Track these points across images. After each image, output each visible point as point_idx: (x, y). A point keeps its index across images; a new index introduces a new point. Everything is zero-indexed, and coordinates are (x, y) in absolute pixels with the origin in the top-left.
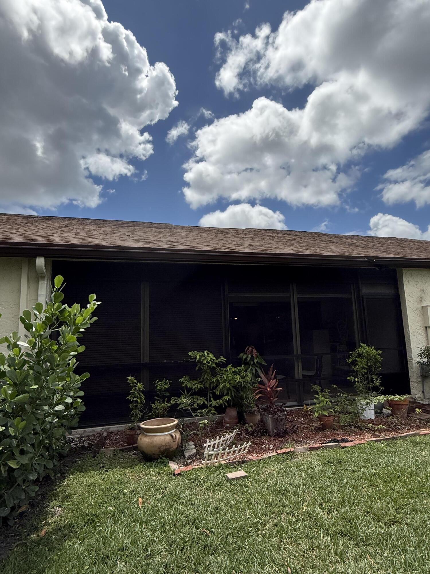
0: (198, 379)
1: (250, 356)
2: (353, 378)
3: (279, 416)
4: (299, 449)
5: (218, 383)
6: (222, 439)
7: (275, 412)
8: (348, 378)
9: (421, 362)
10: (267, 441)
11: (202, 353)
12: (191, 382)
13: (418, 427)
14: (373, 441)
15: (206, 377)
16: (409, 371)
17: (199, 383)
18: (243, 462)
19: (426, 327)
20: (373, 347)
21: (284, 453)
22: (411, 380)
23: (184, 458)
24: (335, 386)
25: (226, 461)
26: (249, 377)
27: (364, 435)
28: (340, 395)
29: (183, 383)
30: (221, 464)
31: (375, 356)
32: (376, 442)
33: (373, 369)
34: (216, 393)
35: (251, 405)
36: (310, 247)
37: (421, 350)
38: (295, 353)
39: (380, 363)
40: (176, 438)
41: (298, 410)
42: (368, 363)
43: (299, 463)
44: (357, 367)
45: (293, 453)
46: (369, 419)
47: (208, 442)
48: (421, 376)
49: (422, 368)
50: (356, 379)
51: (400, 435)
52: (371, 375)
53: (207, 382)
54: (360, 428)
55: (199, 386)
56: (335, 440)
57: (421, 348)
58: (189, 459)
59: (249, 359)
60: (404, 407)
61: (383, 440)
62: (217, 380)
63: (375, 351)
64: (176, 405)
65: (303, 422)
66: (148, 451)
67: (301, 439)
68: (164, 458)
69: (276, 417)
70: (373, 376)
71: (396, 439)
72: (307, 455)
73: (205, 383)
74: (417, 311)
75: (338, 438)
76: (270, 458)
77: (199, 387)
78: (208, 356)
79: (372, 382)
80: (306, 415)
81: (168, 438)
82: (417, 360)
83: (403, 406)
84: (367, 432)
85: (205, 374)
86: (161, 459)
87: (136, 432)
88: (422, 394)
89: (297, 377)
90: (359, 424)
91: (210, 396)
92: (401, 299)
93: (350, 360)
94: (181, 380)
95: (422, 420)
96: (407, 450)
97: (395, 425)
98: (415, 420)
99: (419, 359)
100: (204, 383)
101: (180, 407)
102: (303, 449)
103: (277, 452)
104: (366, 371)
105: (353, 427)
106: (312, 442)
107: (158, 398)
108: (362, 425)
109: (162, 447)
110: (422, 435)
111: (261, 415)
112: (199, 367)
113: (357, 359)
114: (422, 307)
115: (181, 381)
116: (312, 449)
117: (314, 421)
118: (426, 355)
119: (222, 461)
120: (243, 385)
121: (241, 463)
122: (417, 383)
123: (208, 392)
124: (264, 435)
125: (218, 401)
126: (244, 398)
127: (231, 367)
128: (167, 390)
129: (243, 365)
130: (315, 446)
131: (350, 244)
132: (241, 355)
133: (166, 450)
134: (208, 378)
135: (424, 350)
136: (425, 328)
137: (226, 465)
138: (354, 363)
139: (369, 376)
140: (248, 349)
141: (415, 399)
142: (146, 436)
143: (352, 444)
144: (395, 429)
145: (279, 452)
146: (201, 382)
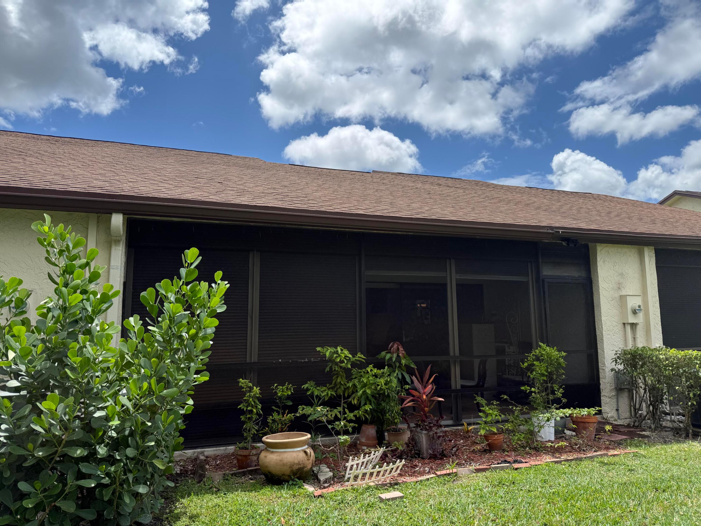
0: (328, 385)
1: (395, 355)
2: (529, 388)
3: (436, 433)
4: (462, 471)
5: (355, 390)
6: (367, 458)
7: (431, 427)
8: (523, 388)
9: (615, 370)
10: (420, 464)
11: (335, 349)
12: (318, 388)
13: (607, 448)
14: (552, 462)
15: (339, 381)
16: (601, 382)
17: (329, 389)
18: (396, 484)
19: (624, 324)
20: (555, 348)
21: (445, 475)
22: (603, 394)
23: (319, 482)
24: (505, 397)
25: (375, 483)
26: (395, 383)
27: (541, 456)
28: (512, 408)
29: (308, 390)
30: (370, 486)
31: (557, 359)
32: (555, 463)
33: (555, 377)
34: (353, 402)
35: (396, 421)
36: (473, 209)
37: (617, 354)
38: (452, 354)
39: (563, 368)
40: (311, 456)
41: (455, 432)
42: (548, 368)
43: (463, 485)
44: (534, 373)
45: (456, 474)
46: (547, 440)
47: (350, 460)
48: (616, 388)
49: (617, 378)
50: (533, 389)
51: (585, 456)
52: (552, 384)
53: (340, 387)
54: (536, 450)
55: (329, 393)
56: (505, 462)
57: (616, 351)
58: (325, 482)
59: (394, 359)
60: (592, 424)
61: (565, 461)
62: (354, 385)
63: (557, 353)
64: (305, 417)
65: (462, 444)
66: (276, 470)
67: (464, 462)
68: (297, 480)
69: (431, 433)
70: (554, 385)
71: (581, 459)
72: (473, 477)
73: (337, 389)
74: (613, 302)
75: (509, 459)
76: (428, 479)
77: (330, 395)
78: (342, 353)
79: (553, 392)
80: (466, 436)
81: (302, 455)
82: (611, 367)
83: (590, 424)
84: (544, 453)
85: (337, 377)
86: (293, 480)
87: (251, 451)
88: (616, 413)
89: (453, 387)
90: (535, 444)
91: (343, 406)
92: (593, 285)
93: (526, 364)
94: (305, 386)
95: (613, 441)
96: (592, 470)
97: (579, 447)
98: (605, 441)
99: (613, 365)
100: (335, 389)
101: (309, 419)
102: (467, 470)
103: (436, 474)
104: (545, 378)
105: (527, 448)
106: (477, 464)
107: (276, 409)
108: (540, 446)
109: (295, 466)
110: (611, 456)
111: (411, 431)
112: (331, 368)
113: (535, 363)
114: (620, 296)
115: (305, 388)
116: (478, 471)
117: (477, 443)
118: (622, 361)
119: (370, 482)
120: (386, 394)
121: (393, 485)
122: (609, 398)
123: (341, 401)
124: (416, 458)
125: (356, 412)
126: (387, 411)
127: (373, 369)
128: (289, 398)
129: (386, 367)
130: (481, 467)
131: (528, 205)
132: (383, 353)
133: (299, 469)
134: (342, 383)
135: (620, 354)
136: (622, 325)
137: (376, 486)
138: (530, 368)
139: (549, 385)
140: (392, 346)
141: (606, 419)
142: (273, 452)
143: (527, 465)
144: (580, 450)
145: (439, 473)
146: (332, 388)
